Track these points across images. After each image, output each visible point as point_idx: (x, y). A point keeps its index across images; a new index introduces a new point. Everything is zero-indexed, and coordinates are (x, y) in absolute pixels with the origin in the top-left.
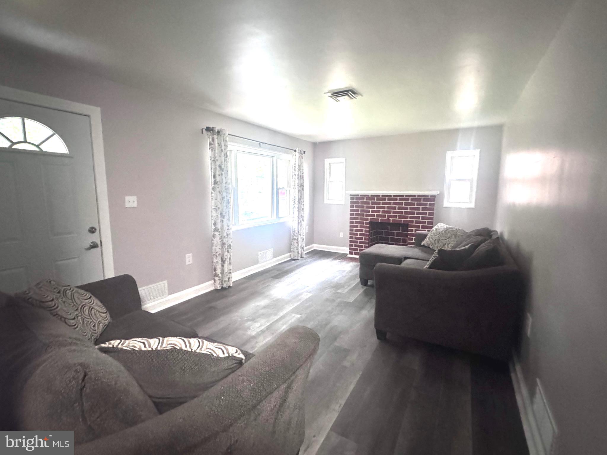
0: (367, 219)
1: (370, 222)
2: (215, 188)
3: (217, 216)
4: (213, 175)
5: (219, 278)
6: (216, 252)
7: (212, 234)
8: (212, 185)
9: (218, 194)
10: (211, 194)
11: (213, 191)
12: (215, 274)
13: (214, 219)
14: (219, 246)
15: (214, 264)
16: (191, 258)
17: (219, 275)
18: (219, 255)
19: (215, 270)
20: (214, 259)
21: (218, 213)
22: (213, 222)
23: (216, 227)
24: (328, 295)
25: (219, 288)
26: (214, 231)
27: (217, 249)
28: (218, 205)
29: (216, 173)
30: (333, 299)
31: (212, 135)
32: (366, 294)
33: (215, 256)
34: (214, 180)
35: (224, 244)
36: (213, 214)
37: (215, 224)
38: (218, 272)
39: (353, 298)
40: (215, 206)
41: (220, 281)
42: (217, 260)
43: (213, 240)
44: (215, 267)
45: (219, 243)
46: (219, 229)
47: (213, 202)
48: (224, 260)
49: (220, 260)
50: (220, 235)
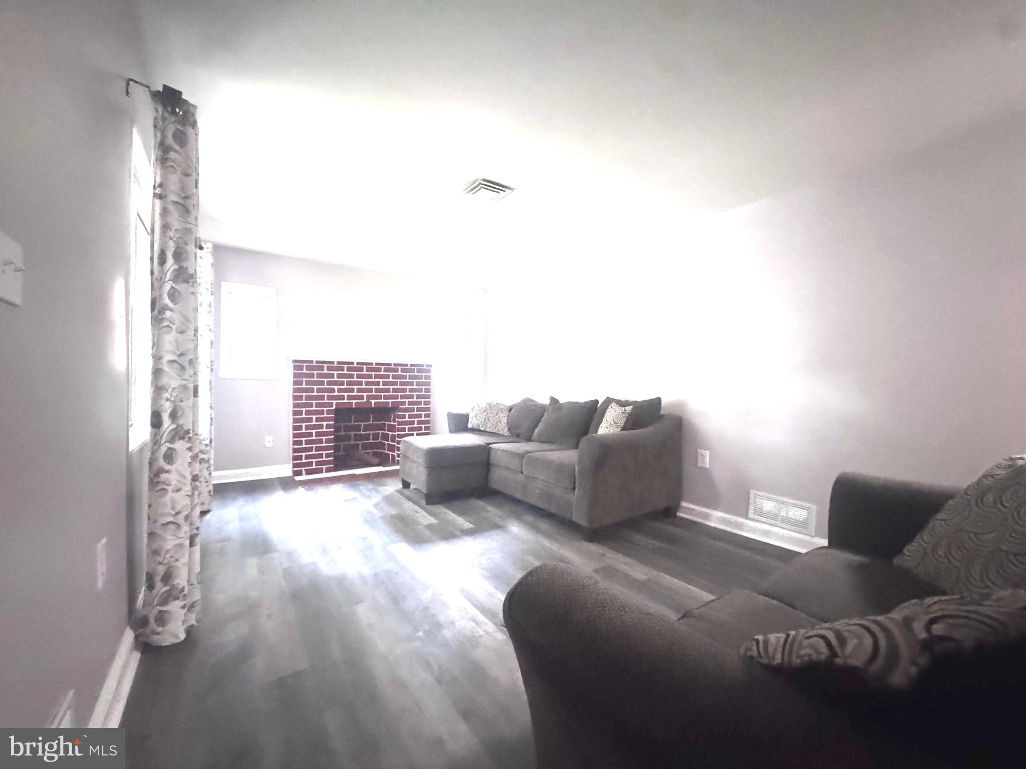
0: (331, 405)
1: (336, 409)
2: (177, 293)
3: (185, 387)
4: (173, 250)
5: (184, 600)
6: (177, 510)
7: (164, 449)
8: (169, 280)
9: (191, 316)
10: (165, 313)
11: (172, 302)
12: (166, 594)
13: (172, 399)
14: (187, 489)
15: (168, 556)
16: (104, 558)
17: (183, 590)
18: (187, 518)
19: (167, 578)
20: (165, 540)
21: (186, 377)
22: (167, 407)
23: (178, 426)
24: (428, 533)
25: (182, 636)
26: (172, 440)
27: (182, 501)
28: (188, 350)
29: (187, 244)
30: (448, 534)
31: (175, 122)
32: (462, 513)
33: (172, 527)
34: (177, 267)
35: (195, 478)
36: (171, 380)
37: (173, 416)
38: (181, 580)
39: (463, 522)
40: (175, 353)
41: (186, 609)
42: (180, 538)
43: (167, 472)
44: (170, 567)
45: (189, 477)
46: (189, 430)
47: (169, 339)
48: (195, 531)
49: (188, 535)
50: (190, 451)
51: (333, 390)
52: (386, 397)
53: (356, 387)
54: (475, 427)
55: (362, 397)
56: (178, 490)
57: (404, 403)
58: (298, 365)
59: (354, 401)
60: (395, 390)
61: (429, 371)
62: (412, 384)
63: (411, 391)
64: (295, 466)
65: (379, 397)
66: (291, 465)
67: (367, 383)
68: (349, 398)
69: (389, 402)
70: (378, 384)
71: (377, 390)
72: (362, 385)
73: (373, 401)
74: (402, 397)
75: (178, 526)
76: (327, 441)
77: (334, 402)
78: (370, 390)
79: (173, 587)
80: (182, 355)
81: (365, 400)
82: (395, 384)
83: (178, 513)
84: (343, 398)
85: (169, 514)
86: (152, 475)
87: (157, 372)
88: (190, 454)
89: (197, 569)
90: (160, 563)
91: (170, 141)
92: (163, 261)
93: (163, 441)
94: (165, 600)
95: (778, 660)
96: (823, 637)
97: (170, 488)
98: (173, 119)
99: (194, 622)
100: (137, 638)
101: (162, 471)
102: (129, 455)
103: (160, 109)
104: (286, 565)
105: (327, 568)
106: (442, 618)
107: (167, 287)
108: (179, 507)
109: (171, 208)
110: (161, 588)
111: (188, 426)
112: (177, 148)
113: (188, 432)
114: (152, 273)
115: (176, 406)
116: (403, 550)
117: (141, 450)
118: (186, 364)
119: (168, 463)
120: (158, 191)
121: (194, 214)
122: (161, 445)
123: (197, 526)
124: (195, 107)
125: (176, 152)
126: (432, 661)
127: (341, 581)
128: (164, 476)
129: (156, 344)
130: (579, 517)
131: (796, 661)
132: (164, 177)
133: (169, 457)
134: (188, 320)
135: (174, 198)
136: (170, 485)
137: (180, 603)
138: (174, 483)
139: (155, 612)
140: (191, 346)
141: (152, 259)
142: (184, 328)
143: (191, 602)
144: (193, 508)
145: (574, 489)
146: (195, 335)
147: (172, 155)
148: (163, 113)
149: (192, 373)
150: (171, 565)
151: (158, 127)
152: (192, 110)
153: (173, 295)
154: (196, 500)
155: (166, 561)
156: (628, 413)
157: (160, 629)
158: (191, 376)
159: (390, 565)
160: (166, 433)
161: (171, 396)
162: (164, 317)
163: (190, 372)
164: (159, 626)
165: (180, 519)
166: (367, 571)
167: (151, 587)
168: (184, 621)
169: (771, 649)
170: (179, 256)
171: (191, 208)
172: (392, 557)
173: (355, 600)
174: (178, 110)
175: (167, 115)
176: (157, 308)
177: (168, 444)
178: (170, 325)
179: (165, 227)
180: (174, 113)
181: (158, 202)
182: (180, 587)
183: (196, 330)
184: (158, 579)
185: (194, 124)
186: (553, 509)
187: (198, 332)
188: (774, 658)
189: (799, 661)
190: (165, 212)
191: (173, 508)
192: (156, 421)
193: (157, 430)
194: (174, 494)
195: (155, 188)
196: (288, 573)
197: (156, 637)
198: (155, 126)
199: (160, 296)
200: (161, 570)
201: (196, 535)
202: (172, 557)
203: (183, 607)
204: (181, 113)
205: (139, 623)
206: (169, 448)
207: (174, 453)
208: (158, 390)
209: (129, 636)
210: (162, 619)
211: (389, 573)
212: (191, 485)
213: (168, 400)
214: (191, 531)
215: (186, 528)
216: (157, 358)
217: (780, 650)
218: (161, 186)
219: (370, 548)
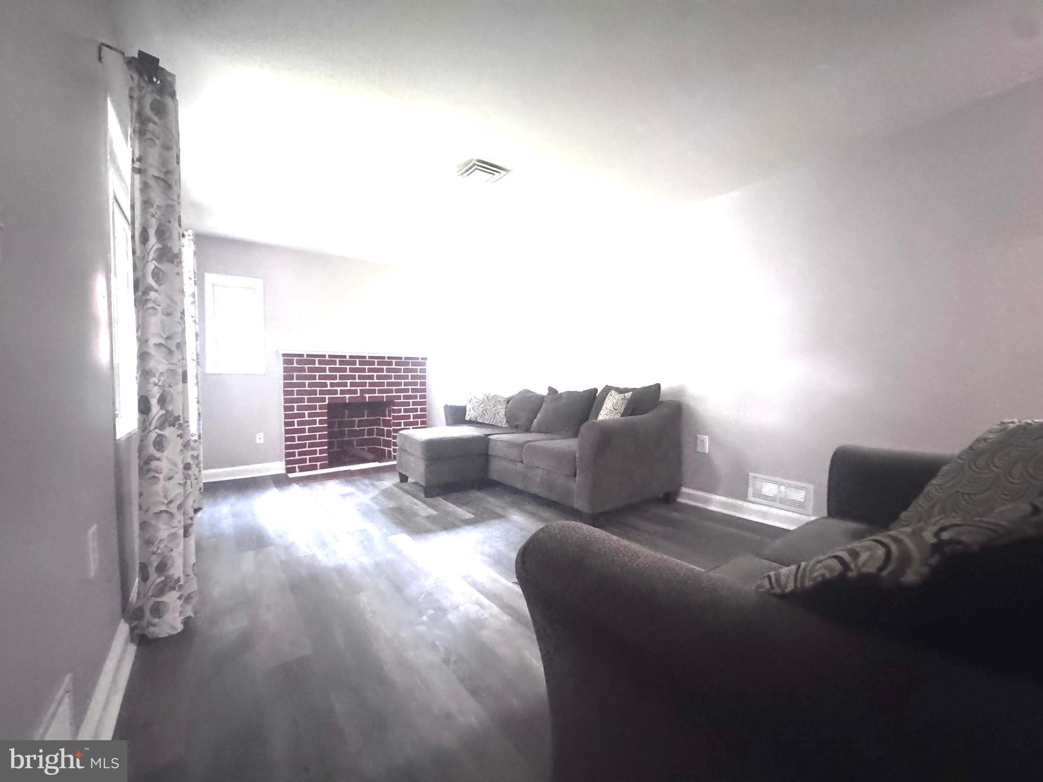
0: (323, 400)
1: (328, 404)
2: (161, 274)
3: (172, 372)
4: (155, 227)
5: (179, 591)
6: (169, 499)
7: (153, 436)
8: (152, 260)
9: (177, 298)
10: (148, 294)
11: (156, 282)
12: (161, 585)
13: (160, 383)
14: (179, 477)
15: (162, 546)
16: (96, 545)
17: (178, 580)
18: (180, 507)
19: (162, 568)
20: (158, 530)
21: (175, 361)
22: (155, 394)
23: (167, 411)
24: (429, 525)
25: (180, 627)
26: (161, 427)
27: (176, 491)
28: (176, 333)
29: (170, 222)
30: (448, 524)
31: (152, 92)
32: (462, 504)
33: (165, 516)
34: (160, 246)
35: (187, 467)
36: (159, 364)
37: (162, 401)
38: (176, 571)
39: (464, 513)
40: (162, 337)
41: (182, 600)
42: (173, 527)
43: (158, 459)
44: (164, 557)
45: (181, 466)
46: (179, 416)
47: (155, 322)
48: (189, 521)
49: (182, 523)
50: (181, 438)
51: (325, 385)
52: (380, 391)
53: (349, 381)
54: (473, 419)
55: (355, 392)
56: (170, 478)
57: (399, 397)
58: (288, 359)
59: (348, 396)
60: (389, 384)
61: (424, 364)
62: (406, 378)
63: (406, 384)
64: (288, 463)
65: (374, 391)
66: (284, 462)
67: (360, 377)
68: (342, 392)
69: (383, 396)
70: (371, 377)
71: (371, 384)
72: (355, 379)
73: (367, 396)
74: (397, 391)
75: (172, 515)
76: (321, 437)
77: (327, 397)
78: (364, 384)
79: (167, 577)
80: (168, 338)
81: (359, 395)
82: (390, 377)
83: (170, 502)
84: (335, 392)
85: (163, 503)
86: (142, 463)
87: (143, 356)
88: (181, 441)
89: (193, 560)
90: (154, 553)
91: (148, 111)
92: (145, 239)
93: (152, 428)
94: (161, 591)
95: (790, 587)
96: (836, 557)
97: (161, 476)
98: (150, 88)
99: (191, 614)
100: (132, 630)
101: (152, 458)
102: (116, 444)
103: (136, 76)
104: (284, 558)
105: (325, 559)
106: (446, 603)
107: (151, 266)
108: (171, 495)
109: (152, 183)
110: (156, 579)
111: (178, 412)
112: (156, 119)
113: (178, 418)
114: (134, 252)
115: (164, 391)
116: (403, 540)
117: (129, 438)
118: (174, 348)
119: (158, 450)
120: (137, 165)
121: (175, 188)
122: (151, 431)
123: (190, 516)
124: (173, 76)
125: (155, 123)
126: (437, 643)
127: (341, 571)
128: (154, 464)
129: (142, 327)
130: (579, 503)
131: (808, 584)
132: (143, 151)
133: (160, 444)
134: (173, 301)
135: (153, 172)
136: (161, 473)
137: (175, 594)
138: (165, 471)
139: (151, 603)
140: (179, 329)
141: (133, 237)
142: (169, 310)
143: (186, 594)
144: (186, 497)
145: (575, 475)
146: (182, 318)
147: (151, 126)
148: (139, 82)
149: (180, 357)
150: (165, 555)
151: (135, 96)
152: (169, 78)
153: (156, 274)
154: (189, 489)
155: (159, 551)
156: (628, 399)
157: (156, 621)
158: (179, 361)
159: (390, 556)
160: (156, 418)
161: (159, 380)
162: (148, 298)
163: (178, 355)
164: (155, 617)
165: (173, 508)
166: (367, 561)
167: (145, 578)
168: (181, 612)
169: (783, 579)
170: (162, 234)
171: (173, 183)
172: (391, 547)
173: (357, 589)
174: (155, 80)
175: (143, 84)
176: (141, 290)
177: (158, 431)
178: (155, 306)
179: (147, 203)
180: (151, 81)
181: (137, 177)
182: (176, 577)
183: (183, 313)
184: (152, 570)
185: (173, 95)
186: (554, 497)
187: (184, 316)
188: (786, 587)
189: (811, 583)
190: (145, 187)
191: (165, 497)
192: (144, 407)
193: (145, 416)
194: (167, 483)
195: (133, 161)
196: (284, 564)
197: (152, 629)
198: (131, 97)
199: (144, 276)
200: (155, 561)
201: (191, 525)
202: (165, 546)
203: (180, 598)
204: (159, 82)
205: (133, 615)
206: (159, 435)
207: (164, 440)
208: (145, 374)
209: (124, 628)
210: (158, 610)
211: (390, 563)
212: (184, 473)
213: (156, 385)
214: (185, 520)
215: (179, 517)
216: (143, 341)
217: (792, 577)
218: (140, 160)
219: (369, 539)
